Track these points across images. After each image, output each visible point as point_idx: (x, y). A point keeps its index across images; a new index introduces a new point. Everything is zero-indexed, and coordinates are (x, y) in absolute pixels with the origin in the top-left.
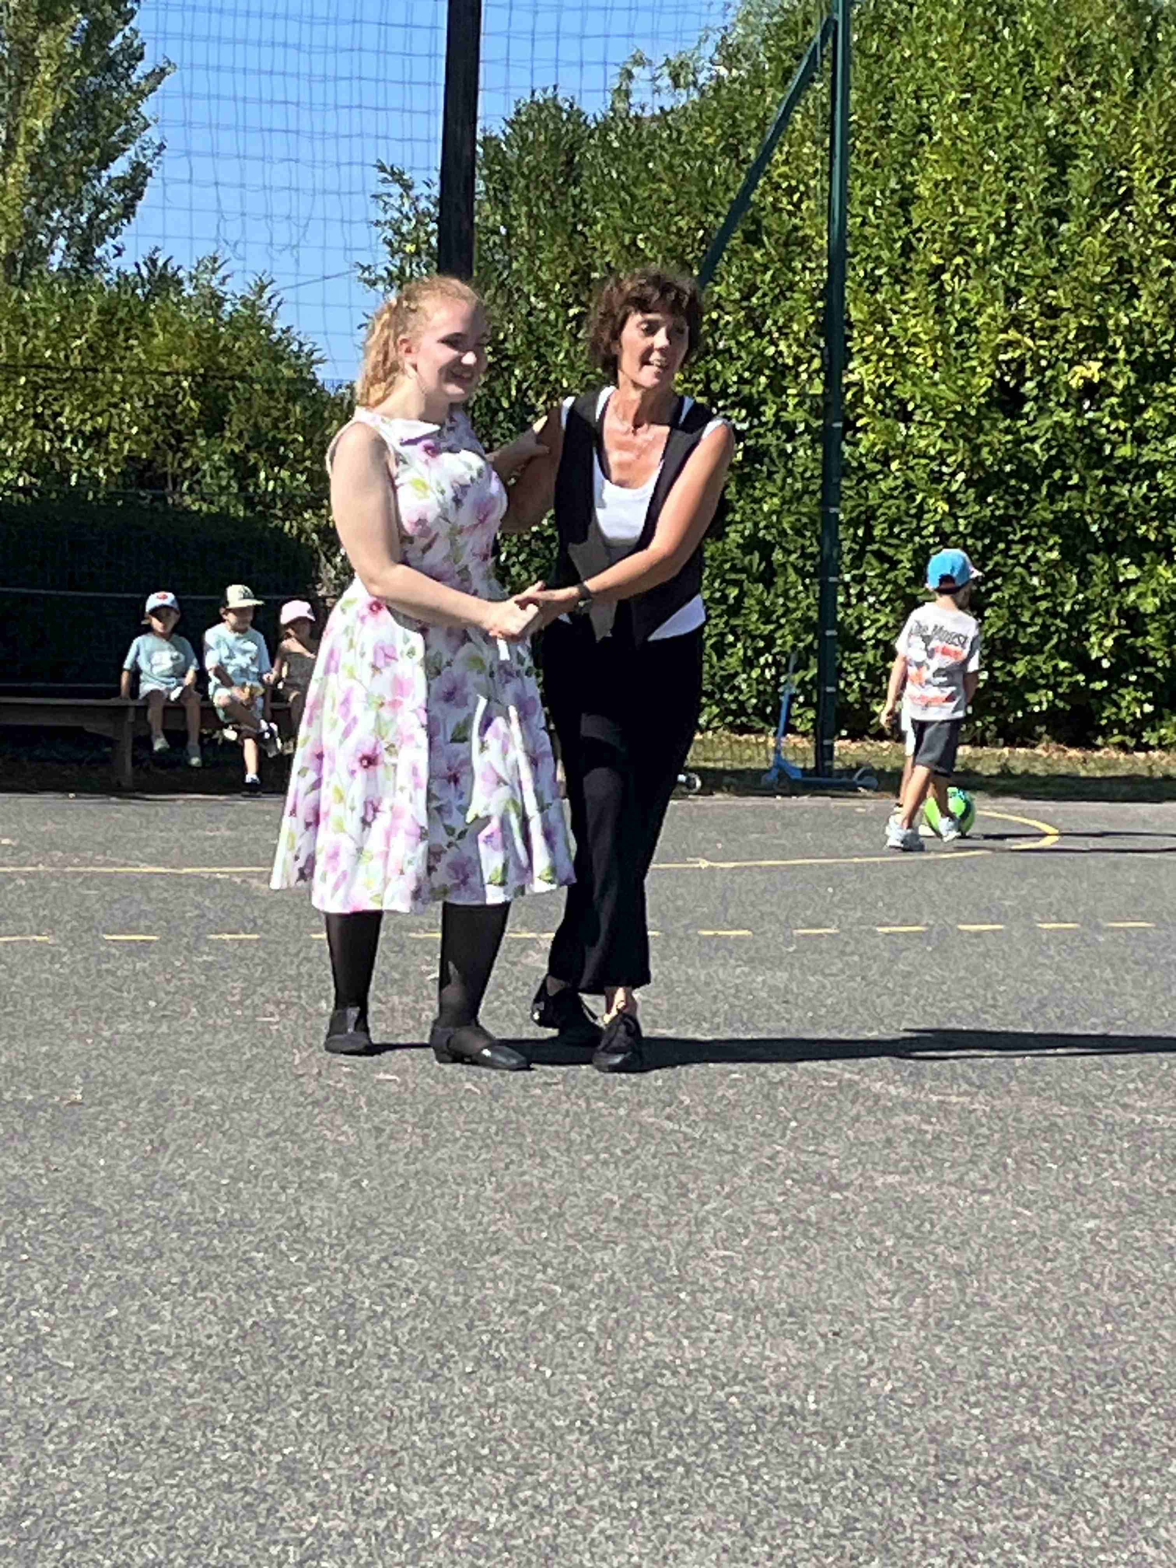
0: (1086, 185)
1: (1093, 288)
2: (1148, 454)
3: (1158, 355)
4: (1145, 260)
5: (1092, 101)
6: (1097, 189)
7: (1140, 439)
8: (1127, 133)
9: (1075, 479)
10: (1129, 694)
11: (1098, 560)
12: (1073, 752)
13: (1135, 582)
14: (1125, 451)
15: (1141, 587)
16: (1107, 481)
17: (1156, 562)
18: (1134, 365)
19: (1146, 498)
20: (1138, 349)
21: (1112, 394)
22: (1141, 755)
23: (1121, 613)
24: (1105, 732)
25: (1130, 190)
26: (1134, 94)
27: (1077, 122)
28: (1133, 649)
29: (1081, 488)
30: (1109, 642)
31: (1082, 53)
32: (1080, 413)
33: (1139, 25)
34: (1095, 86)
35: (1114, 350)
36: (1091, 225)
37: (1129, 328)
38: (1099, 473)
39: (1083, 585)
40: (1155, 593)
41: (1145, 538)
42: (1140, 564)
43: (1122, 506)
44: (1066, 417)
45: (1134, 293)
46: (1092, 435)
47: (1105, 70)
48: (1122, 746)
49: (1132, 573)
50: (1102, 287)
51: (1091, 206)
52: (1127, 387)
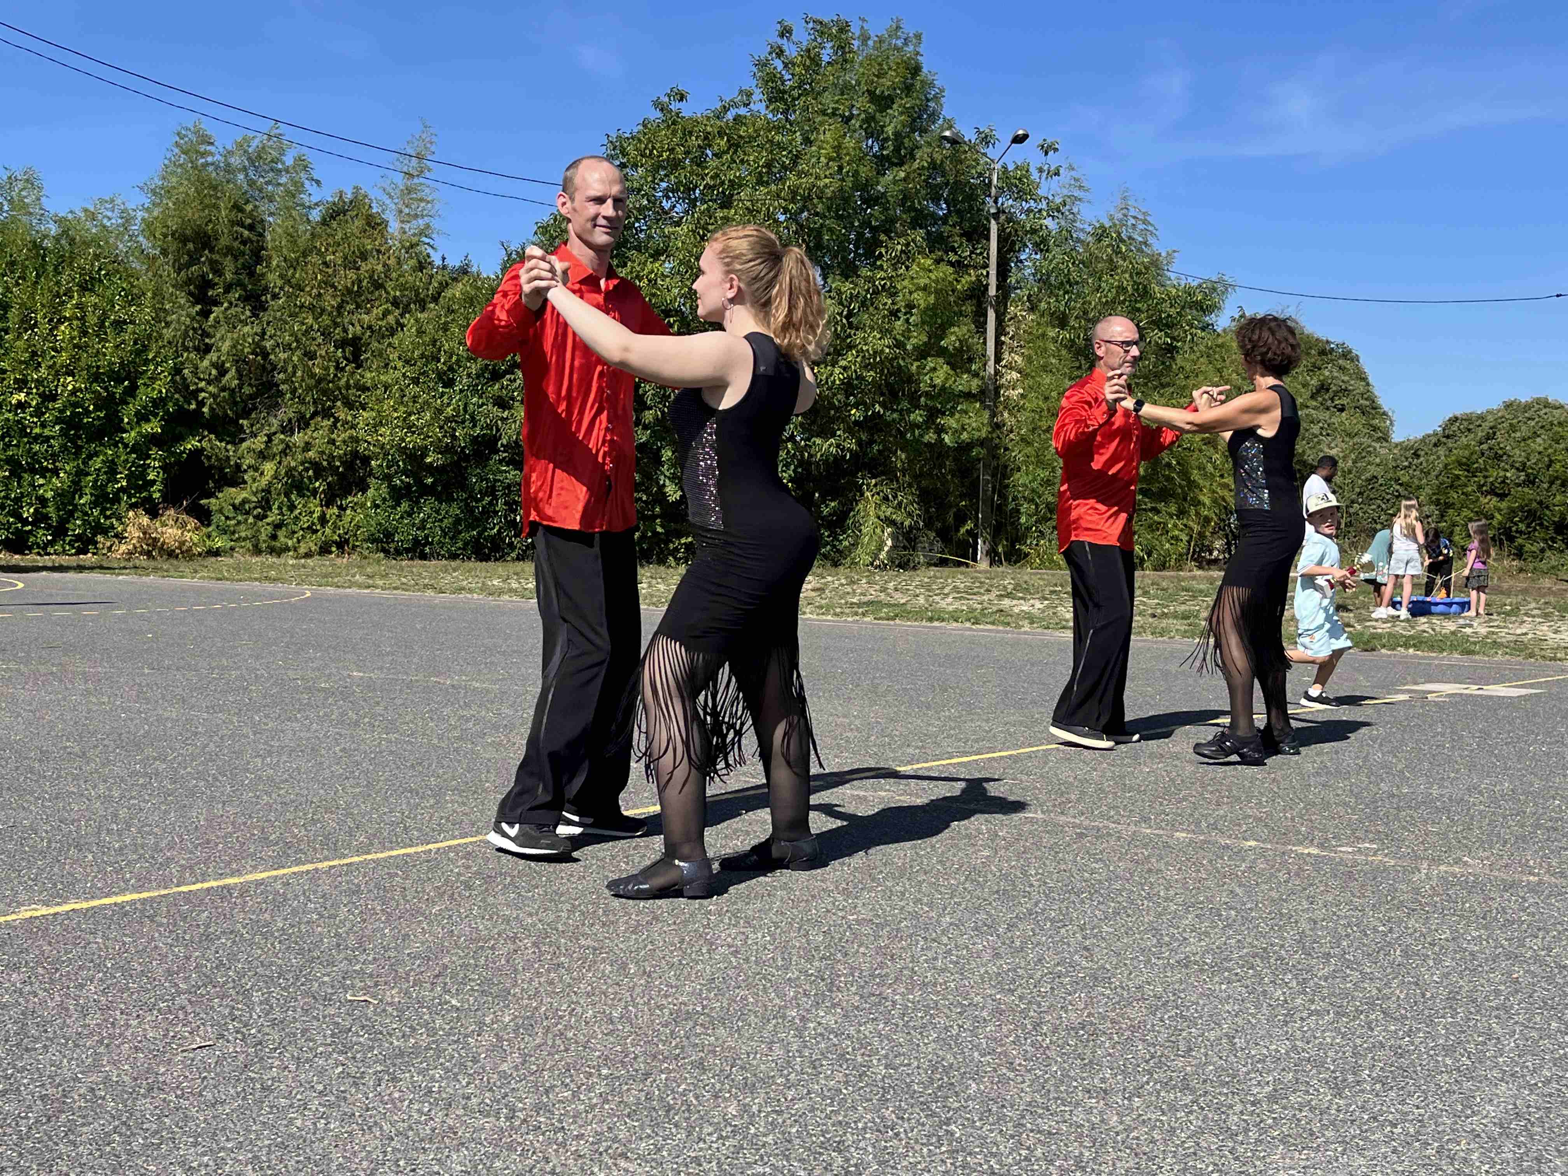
0: (16, 320)
1: (21, 362)
2: (47, 432)
3: (50, 391)
4: (44, 352)
5: (18, 284)
6: (22, 321)
7: (43, 426)
8: (34, 298)
9: (15, 442)
10: (41, 532)
11: (26, 476)
12: (17, 556)
13: (42, 485)
14: (37, 430)
15: (46, 488)
16: (28, 442)
17: (51, 478)
18: (40, 395)
19: (47, 451)
20: (42, 389)
21: (30, 407)
22: (47, 557)
23: (37, 498)
24: (30, 549)
25: (36, 322)
26: (36, 282)
27: (11, 292)
28: (41, 513)
29: (17, 446)
30: (32, 510)
31: (12, 264)
32: (16, 414)
33: (38, 254)
34: (19, 278)
35: (31, 388)
36: (19, 337)
37: (37, 380)
38: (26, 440)
39: (20, 486)
40: (51, 490)
41: (47, 467)
42: (45, 477)
43: (35, 454)
44: (10, 416)
45: (39, 364)
46: (22, 424)
47: (23, 272)
48: (39, 554)
49: (41, 481)
50: (24, 362)
51: (19, 328)
52: (37, 404)
